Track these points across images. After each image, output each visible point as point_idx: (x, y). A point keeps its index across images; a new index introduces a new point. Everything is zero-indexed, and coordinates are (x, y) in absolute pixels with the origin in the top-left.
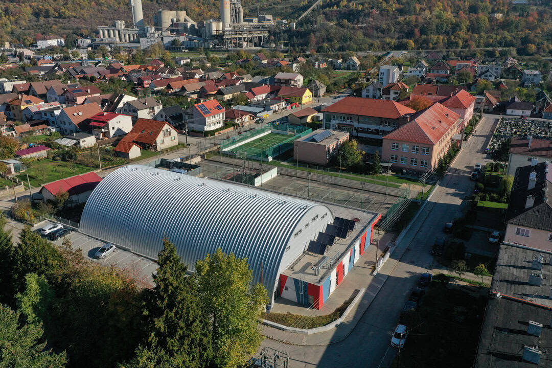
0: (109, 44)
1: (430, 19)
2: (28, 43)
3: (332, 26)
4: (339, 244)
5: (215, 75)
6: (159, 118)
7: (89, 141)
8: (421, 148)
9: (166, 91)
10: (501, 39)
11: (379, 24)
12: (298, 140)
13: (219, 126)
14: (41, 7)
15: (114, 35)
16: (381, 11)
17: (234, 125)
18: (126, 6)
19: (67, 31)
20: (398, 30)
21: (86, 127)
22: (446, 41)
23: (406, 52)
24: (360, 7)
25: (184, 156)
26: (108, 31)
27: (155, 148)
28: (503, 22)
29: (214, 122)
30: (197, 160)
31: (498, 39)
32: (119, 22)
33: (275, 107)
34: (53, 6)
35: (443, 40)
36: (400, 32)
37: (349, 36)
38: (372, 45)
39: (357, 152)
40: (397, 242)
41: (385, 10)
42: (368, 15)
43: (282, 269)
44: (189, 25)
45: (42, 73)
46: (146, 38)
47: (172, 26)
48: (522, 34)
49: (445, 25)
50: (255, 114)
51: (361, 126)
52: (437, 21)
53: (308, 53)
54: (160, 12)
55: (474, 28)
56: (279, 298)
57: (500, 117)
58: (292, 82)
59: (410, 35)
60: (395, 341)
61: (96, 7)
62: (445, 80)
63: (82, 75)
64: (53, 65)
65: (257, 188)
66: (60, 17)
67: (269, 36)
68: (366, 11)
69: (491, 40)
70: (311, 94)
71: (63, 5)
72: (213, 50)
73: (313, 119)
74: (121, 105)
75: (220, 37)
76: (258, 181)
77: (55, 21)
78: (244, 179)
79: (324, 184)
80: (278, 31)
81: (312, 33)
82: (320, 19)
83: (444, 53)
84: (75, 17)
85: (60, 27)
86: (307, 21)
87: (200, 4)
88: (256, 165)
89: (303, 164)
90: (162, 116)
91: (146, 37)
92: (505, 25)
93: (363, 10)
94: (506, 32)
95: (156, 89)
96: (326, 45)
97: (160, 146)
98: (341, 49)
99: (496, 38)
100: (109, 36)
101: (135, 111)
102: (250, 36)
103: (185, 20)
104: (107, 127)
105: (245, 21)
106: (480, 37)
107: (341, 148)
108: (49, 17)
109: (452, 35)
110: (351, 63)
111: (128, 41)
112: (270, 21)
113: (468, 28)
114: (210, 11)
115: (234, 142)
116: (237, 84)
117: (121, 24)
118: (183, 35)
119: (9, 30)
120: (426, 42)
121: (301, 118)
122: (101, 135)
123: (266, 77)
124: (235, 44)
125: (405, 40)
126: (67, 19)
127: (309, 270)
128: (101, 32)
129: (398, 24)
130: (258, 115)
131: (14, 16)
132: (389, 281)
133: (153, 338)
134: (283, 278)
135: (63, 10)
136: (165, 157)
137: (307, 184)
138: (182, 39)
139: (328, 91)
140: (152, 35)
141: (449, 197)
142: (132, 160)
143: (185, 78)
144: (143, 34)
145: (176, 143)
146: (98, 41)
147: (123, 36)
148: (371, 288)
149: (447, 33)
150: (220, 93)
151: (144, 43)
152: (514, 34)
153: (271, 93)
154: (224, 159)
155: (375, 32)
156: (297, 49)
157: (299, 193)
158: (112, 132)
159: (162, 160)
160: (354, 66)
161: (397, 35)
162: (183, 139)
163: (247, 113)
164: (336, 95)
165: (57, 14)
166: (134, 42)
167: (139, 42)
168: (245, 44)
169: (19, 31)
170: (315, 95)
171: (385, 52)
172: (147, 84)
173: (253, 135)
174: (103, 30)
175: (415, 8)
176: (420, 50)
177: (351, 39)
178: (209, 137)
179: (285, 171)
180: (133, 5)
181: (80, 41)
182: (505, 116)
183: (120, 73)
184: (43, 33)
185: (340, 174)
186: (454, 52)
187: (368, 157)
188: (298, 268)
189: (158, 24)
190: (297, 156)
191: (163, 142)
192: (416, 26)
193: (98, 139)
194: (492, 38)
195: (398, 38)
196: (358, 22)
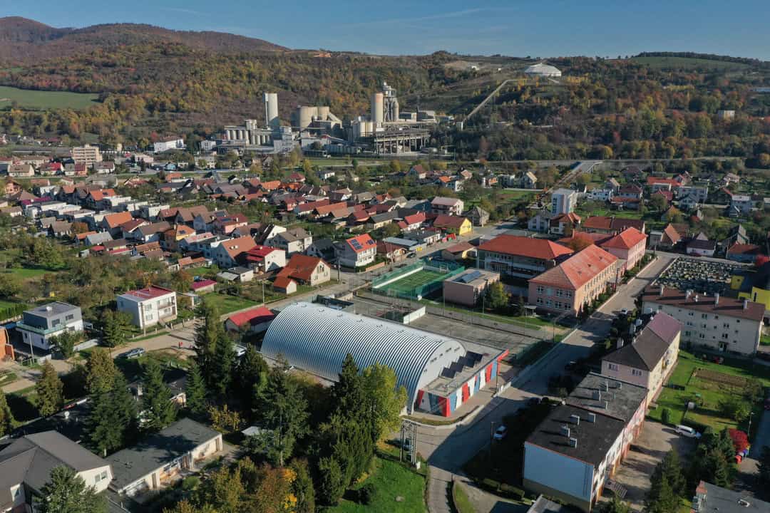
0: (237, 147)
1: (635, 117)
2: (143, 145)
3: (508, 127)
4: (467, 371)
5: (365, 196)
6: (310, 252)
7: (248, 276)
8: (564, 293)
9: (312, 216)
10: (727, 145)
11: (568, 125)
12: (448, 280)
13: (370, 261)
14: (156, 99)
15: (244, 137)
16: (572, 109)
17: (385, 260)
18: (255, 96)
19: (187, 129)
20: (593, 133)
21: (243, 261)
22: (654, 147)
23: (600, 162)
24: (545, 103)
25: (338, 293)
26: (237, 132)
27: (309, 283)
28: (732, 124)
29: (365, 257)
30: (349, 297)
31: (724, 146)
32: (251, 121)
33: (430, 239)
34: (170, 97)
35: (651, 146)
36: (596, 135)
37: (529, 140)
38: (558, 152)
39: (504, 294)
40: (521, 375)
41: (577, 107)
42: (556, 113)
43: (420, 386)
44: (333, 124)
45: (174, 190)
46: (280, 141)
47: (312, 125)
48: (757, 139)
49: (653, 128)
50: (407, 247)
51: (516, 265)
52: (643, 122)
53: (477, 161)
54: (299, 110)
55: (692, 131)
56: (417, 408)
57: (677, 256)
58: (451, 208)
59: (607, 139)
60: (496, 435)
61: (220, 98)
62: (633, 205)
63: (219, 195)
64: (185, 180)
65: (406, 325)
66: (177, 110)
67: (430, 139)
68: (553, 108)
69: (714, 147)
70: (470, 224)
71: (182, 96)
72: (361, 156)
73: (468, 254)
74: (270, 236)
75: (370, 140)
76: (407, 319)
77: (173, 116)
78: (394, 317)
79: (469, 324)
80: (441, 132)
81: (483, 137)
82: (494, 118)
83: (650, 164)
84: (195, 111)
85: (179, 125)
86: (478, 120)
87: (346, 92)
88: (405, 303)
89: (450, 303)
90: (313, 249)
91: (281, 139)
92: (734, 128)
93: (549, 107)
94: (736, 137)
95: (301, 214)
96: (500, 151)
97: (314, 282)
98: (519, 157)
99: (720, 145)
100: (238, 137)
101: (286, 243)
102: (407, 139)
103: (328, 118)
104: (263, 262)
105: (401, 116)
106: (699, 143)
107: (489, 289)
108: (164, 110)
109: (663, 140)
110: (526, 179)
111: (259, 143)
112: (433, 117)
113: (683, 131)
114: (357, 101)
115: (385, 279)
116: (390, 210)
117: (252, 124)
118: (325, 137)
119: (120, 127)
120: (628, 149)
121: (455, 254)
122: (257, 269)
123: (422, 201)
124: (388, 148)
125: (600, 146)
126: (186, 114)
127: (441, 388)
128: (229, 133)
129: (594, 125)
130: (411, 249)
131: (125, 109)
132: (505, 402)
133: (338, 410)
134: (421, 393)
135: (181, 102)
136: (320, 293)
137: (452, 323)
138: (324, 142)
139: (492, 218)
140: (288, 137)
141: (584, 340)
142: (289, 295)
143: (332, 202)
144: (277, 135)
145: (328, 278)
146: (224, 143)
147: (254, 137)
148: (489, 405)
149: (655, 138)
150: (371, 221)
151: (278, 146)
152: (746, 139)
153: (426, 222)
154: (375, 296)
155: (564, 135)
156: (464, 156)
157: (443, 332)
158: (267, 267)
159: (318, 297)
160: (529, 184)
161: (591, 139)
162: (335, 273)
163: (399, 246)
164: (500, 224)
165: (174, 107)
166: (266, 145)
167: (272, 145)
168: (400, 147)
169: (131, 129)
170: (476, 223)
171: (574, 162)
172: (291, 207)
173: (404, 272)
174: (231, 131)
175: (616, 104)
176: (620, 160)
177: (531, 144)
178: (360, 273)
179: (432, 310)
180: (267, 100)
181: (203, 144)
182: (683, 256)
183: (260, 193)
184: (159, 132)
185: (483, 314)
186: (662, 163)
187: (514, 298)
188: (432, 386)
189: (295, 123)
190: (445, 295)
191: (317, 278)
192: (616, 129)
193: (254, 273)
194: (715, 144)
195: (593, 143)
196: (542, 123)
